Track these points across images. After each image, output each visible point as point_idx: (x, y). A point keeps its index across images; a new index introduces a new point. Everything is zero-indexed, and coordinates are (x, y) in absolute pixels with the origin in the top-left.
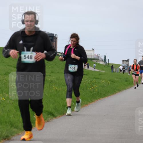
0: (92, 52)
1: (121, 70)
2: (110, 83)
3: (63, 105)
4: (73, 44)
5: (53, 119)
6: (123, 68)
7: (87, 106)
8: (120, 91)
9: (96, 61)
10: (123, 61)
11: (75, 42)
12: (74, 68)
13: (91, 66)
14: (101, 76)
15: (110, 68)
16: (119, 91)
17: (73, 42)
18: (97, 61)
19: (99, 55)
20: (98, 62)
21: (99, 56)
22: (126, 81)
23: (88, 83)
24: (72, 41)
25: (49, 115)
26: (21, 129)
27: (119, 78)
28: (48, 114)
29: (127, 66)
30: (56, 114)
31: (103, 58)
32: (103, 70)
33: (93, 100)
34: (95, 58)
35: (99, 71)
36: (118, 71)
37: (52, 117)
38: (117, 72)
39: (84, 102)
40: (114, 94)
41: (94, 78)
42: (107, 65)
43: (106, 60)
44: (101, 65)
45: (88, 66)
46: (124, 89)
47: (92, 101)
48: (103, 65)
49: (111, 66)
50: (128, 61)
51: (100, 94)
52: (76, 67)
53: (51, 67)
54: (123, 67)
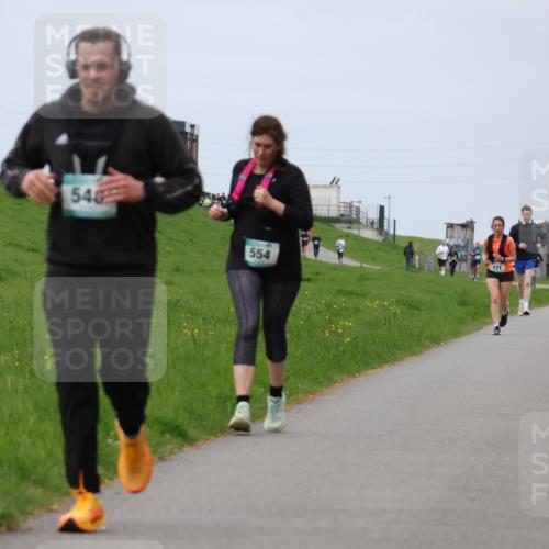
0: (332, 193)
1: (441, 263)
2: (402, 312)
3: (219, 397)
4: (263, 158)
5: (180, 449)
6: (450, 254)
7: (313, 399)
8: (439, 344)
9: (348, 225)
10: (450, 226)
11: (269, 151)
12: (264, 252)
13: (328, 248)
14: (365, 283)
15: (402, 252)
16: (436, 341)
17: (261, 150)
18: (349, 228)
19: (360, 202)
20: (355, 232)
21: (358, 209)
22: (463, 303)
23: (314, 310)
24: (258, 145)
25: (167, 435)
26: (58, 489)
27: (436, 293)
28: (163, 432)
29: (465, 247)
30: (192, 432)
31: (374, 215)
32: (374, 259)
33: (337, 377)
34: (342, 215)
35: (357, 264)
36: (430, 265)
37: (179, 440)
38: (429, 270)
39: (300, 386)
40: (414, 353)
41: (340, 292)
42: (390, 241)
43: (386, 224)
44: (365, 240)
45: (316, 248)
46: (456, 334)
47: (330, 382)
48: (373, 242)
49: (405, 244)
50: (468, 226)
51: (364, 353)
52: (275, 249)
53: (172, 249)
54: (451, 248)
